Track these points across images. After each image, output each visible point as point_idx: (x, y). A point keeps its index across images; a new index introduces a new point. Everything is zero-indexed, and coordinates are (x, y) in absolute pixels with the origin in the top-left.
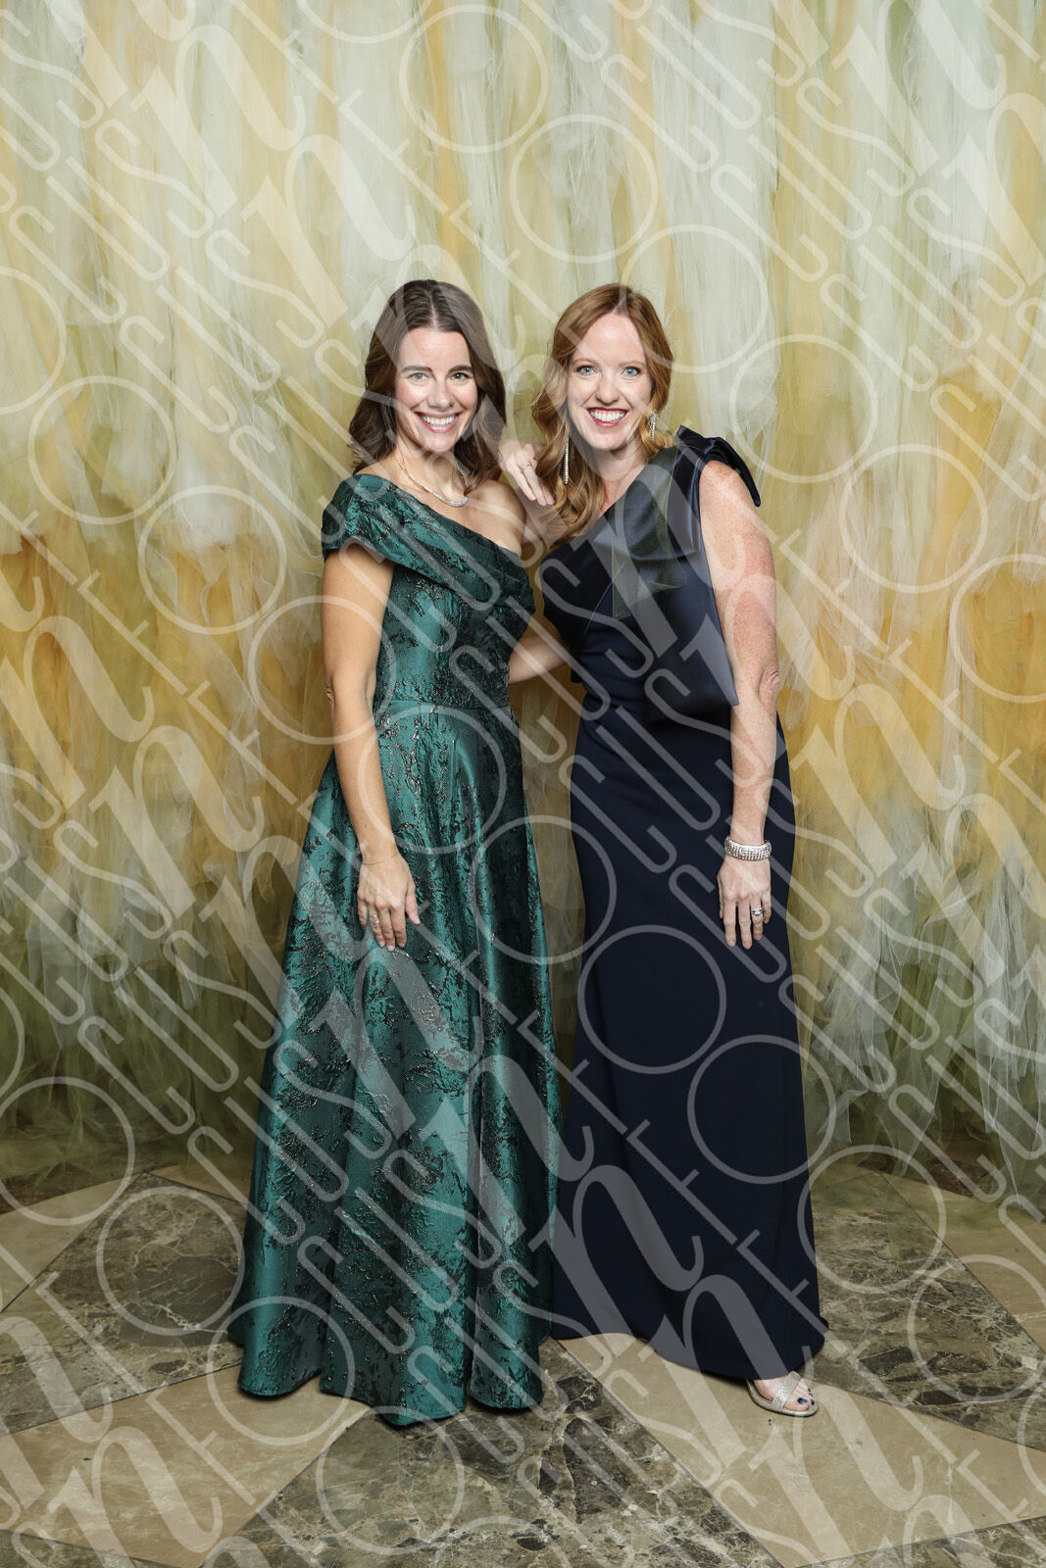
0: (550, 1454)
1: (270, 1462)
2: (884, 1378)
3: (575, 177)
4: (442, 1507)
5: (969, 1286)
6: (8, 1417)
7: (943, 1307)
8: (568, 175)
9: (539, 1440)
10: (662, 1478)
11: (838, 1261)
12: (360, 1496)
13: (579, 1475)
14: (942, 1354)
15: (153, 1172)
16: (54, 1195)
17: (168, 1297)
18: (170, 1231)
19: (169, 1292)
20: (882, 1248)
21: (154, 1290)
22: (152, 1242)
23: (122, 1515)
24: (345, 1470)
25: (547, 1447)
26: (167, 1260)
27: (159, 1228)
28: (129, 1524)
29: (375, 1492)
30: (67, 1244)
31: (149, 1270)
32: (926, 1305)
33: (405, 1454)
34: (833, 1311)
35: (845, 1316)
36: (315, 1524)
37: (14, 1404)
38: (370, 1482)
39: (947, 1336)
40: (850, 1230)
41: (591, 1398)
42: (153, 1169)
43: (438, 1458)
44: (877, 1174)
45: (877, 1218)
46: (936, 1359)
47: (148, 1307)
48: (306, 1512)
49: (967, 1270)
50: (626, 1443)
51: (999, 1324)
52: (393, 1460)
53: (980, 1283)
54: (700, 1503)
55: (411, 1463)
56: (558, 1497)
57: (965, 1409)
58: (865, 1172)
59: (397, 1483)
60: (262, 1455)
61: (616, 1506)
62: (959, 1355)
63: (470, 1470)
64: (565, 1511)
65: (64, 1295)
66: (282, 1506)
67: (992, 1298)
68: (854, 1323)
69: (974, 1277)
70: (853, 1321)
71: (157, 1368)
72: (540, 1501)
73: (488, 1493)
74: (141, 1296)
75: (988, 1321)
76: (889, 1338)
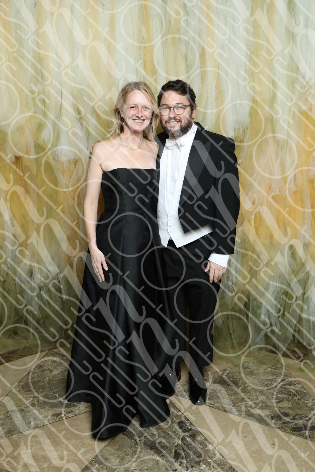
0: (177, 447)
1: (90, 448)
2: (279, 422)
3: (189, 47)
4: (143, 465)
5: (303, 391)
6: (8, 431)
7: (296, 398)
8: (186, 47)
9: (173, 442)
10: (213, 456)
11: (262, 383)
12: (118, 460)
13: (187, 454)
14: (297, 414)
15: (53, 350)
16: (22, 357)
17: (57, 391)
18: (58, 369)
19: (57, 390)
20: (276, 378)
21: (53, 389)
22: (52, 373)
23: (43, 466)
24: (113, 451)
25: (176, 444)
26: (57, 379)
27: (54, 369)
28: (45, 469)
29: (122, 459)
30: (26, 374)
31: (51, 382)
32: (290, 398)
33: (132, 446)
34: (262, 400)
35: (266, 401)
36: (104, 470)
37: (10, 427)
38: (121, 456)
39: (298, 408)
40: (265, 373)
41: (189, 428)
42: (53, 349)
43: (142, 447)
44: (272, 354)
45: (273, 369)
46: (295, 416)
47: (51, 395)
48: (101, 466)
49: (302, 386)
50: (201, 443)
51: (314, 405)
52: (128, 448)
53: (306, 391)
54: (225, 465)
55: (134, 449)
56: (180, 462)
57: (306, 433)
58: (268, 353)
59: (129, 456)
60: (87, 446)
61: (199, 465)
62: (302, 415)
63: (152, 452)
64: (183, 467)
65: (25, 390)
66: (93, 463)
67: (311, 396)
68: (269, 404)
69: (304, 388)
70: (269, 403)
71: (54, 415)
72: (175, 463)
73: (158, 460)
74: (49, 391)
75: (310, 403)
76: (280, 409)
